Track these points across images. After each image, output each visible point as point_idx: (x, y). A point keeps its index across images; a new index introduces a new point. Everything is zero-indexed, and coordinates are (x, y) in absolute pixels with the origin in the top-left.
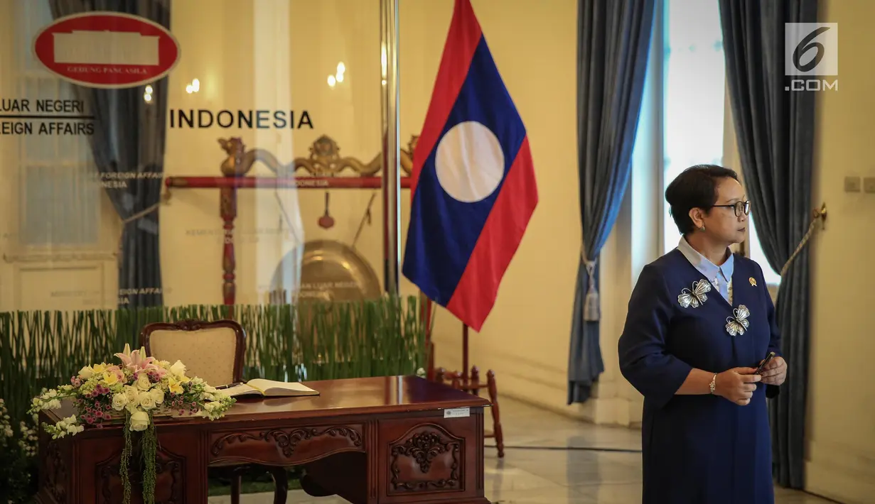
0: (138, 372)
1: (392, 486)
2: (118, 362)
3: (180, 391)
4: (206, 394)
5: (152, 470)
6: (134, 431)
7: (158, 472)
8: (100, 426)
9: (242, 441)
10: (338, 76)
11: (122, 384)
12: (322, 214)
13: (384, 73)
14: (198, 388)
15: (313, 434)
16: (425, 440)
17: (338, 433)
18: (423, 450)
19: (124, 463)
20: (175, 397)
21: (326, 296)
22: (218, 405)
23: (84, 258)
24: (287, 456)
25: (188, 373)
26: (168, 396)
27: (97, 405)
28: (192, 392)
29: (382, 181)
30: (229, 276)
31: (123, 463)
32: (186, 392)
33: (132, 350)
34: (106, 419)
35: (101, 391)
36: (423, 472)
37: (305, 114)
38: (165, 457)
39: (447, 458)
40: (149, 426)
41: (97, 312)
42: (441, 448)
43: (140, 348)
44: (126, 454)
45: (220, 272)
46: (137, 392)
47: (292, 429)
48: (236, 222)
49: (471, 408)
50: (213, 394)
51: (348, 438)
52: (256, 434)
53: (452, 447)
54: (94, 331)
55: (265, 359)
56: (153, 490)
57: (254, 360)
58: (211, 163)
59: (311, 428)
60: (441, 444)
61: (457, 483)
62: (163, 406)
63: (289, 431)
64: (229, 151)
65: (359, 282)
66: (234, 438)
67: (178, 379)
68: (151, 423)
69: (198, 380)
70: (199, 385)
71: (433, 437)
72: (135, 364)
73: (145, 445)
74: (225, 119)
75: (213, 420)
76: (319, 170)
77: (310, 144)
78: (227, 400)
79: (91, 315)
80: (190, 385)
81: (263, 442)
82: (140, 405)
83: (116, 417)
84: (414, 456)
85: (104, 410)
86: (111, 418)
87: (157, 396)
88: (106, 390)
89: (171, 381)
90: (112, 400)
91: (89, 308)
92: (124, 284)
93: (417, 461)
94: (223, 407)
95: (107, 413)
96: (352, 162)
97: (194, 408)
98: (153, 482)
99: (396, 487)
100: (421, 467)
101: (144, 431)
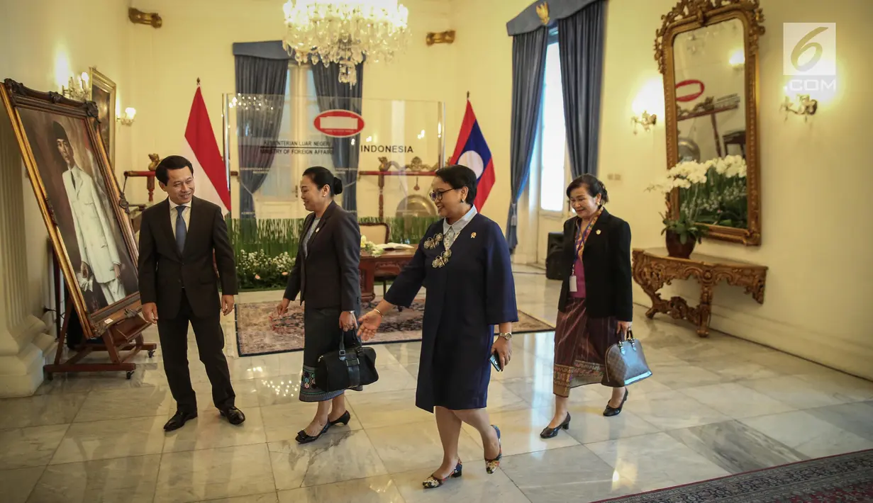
10: (422, 135)
12: (415, 185)
13: (439, 132)
14: (371, 246)
21: (416, 215)
22: (378, 252)
25: (368, 240)
30: (381, 208)
37: (410, 147)
45: (378, 206)
48: (384, 187)
50: (377, 248)
55: (394, 237)
57: (391, 237)
58: (376, 167)
64: (382, 161)
65: (429, 210)
69: (370, 243)
74: (381, 149)
75: (376, 257)
76: (415, 169)
77: (411, 159)
78: (381, 250)
94: (380, 252)
96: (427, 166)
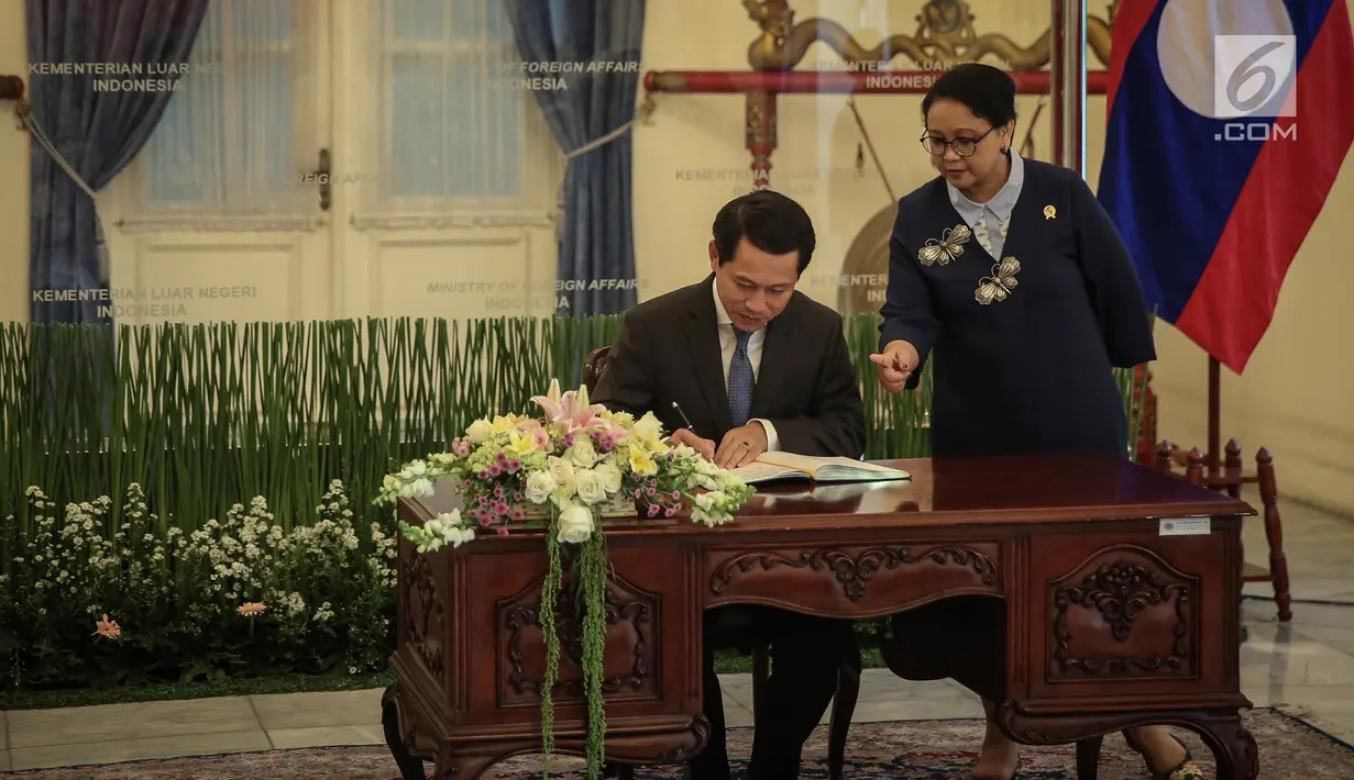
0: (574, 433)
1: (1055, 665)
2: (538, 413)
3: (651, 469)
4: (699, 478)
5: (600, 616)
6: (566, 543)
7: (610, 620)
8: (505, 531)
9: (766, 567)
11: (545, 454)
14: (685, 466)
15: (901, 558)
16: (1120, 576)
17: (950, 558)
18: (1117, 597)
19: (548, 601)
20: (642, 479)
22: (721, 498)
23: (496, 223)
24: (852, 599)
26: (629, 479)
27: (498, 491)
28: (673, 472)
29: (1052, 80)
31: (545, 600)
32: (662, 471)
33: (562, 392)
34: (513, 518)
35: (505, 465)
36: (1118, 639)
38: (623, 594)
39: (1165, 612)
40: (593, 534)
41: (510, 321)
42: (1152, 594)
43: (577, 388)
44: (550, 584)
46: (571, 470)
47: (862, 549)
48: (774, 158)
49: (1213, 519)
50: (713, 477)
51: (969, 567)
52: (794, 554)
53: (1176, 592)
54: (505, 358)
56: (600, 654)
59: (898, 547)
60: (1153, 585)
61: (1185, 665)
62: (619, 497)
63: (855, 551)
64: (763, 22)
66: (754, 560)
67: (647, 447)
68: (597, 528)
70: (687, 460)
71: (1138, 572)
72: (568, 417)
73: (585, 571)
75: (711, 525)
76: (935, 58)
78: (738, 489)
79: (499, 327)
80: (670, 459)
81: (806, 571)
82: (577, 495)
83: (533, 515)
84: (1100, 609)
85: (512, 501)
86: (523, 517)
87: (607, 478)
88: (516, 464)
89: (634, 450)
90: (525, 483)
91: (497, 315)
92: (567, 272)
93: (1106, 619)
94: (731, 502)
95: (518, 508)
96: (1000, 43)
97: (675, 502)
98: (600, 640)
99: (1063, 667)
100: (1113, 627)
101: (584, 542)
